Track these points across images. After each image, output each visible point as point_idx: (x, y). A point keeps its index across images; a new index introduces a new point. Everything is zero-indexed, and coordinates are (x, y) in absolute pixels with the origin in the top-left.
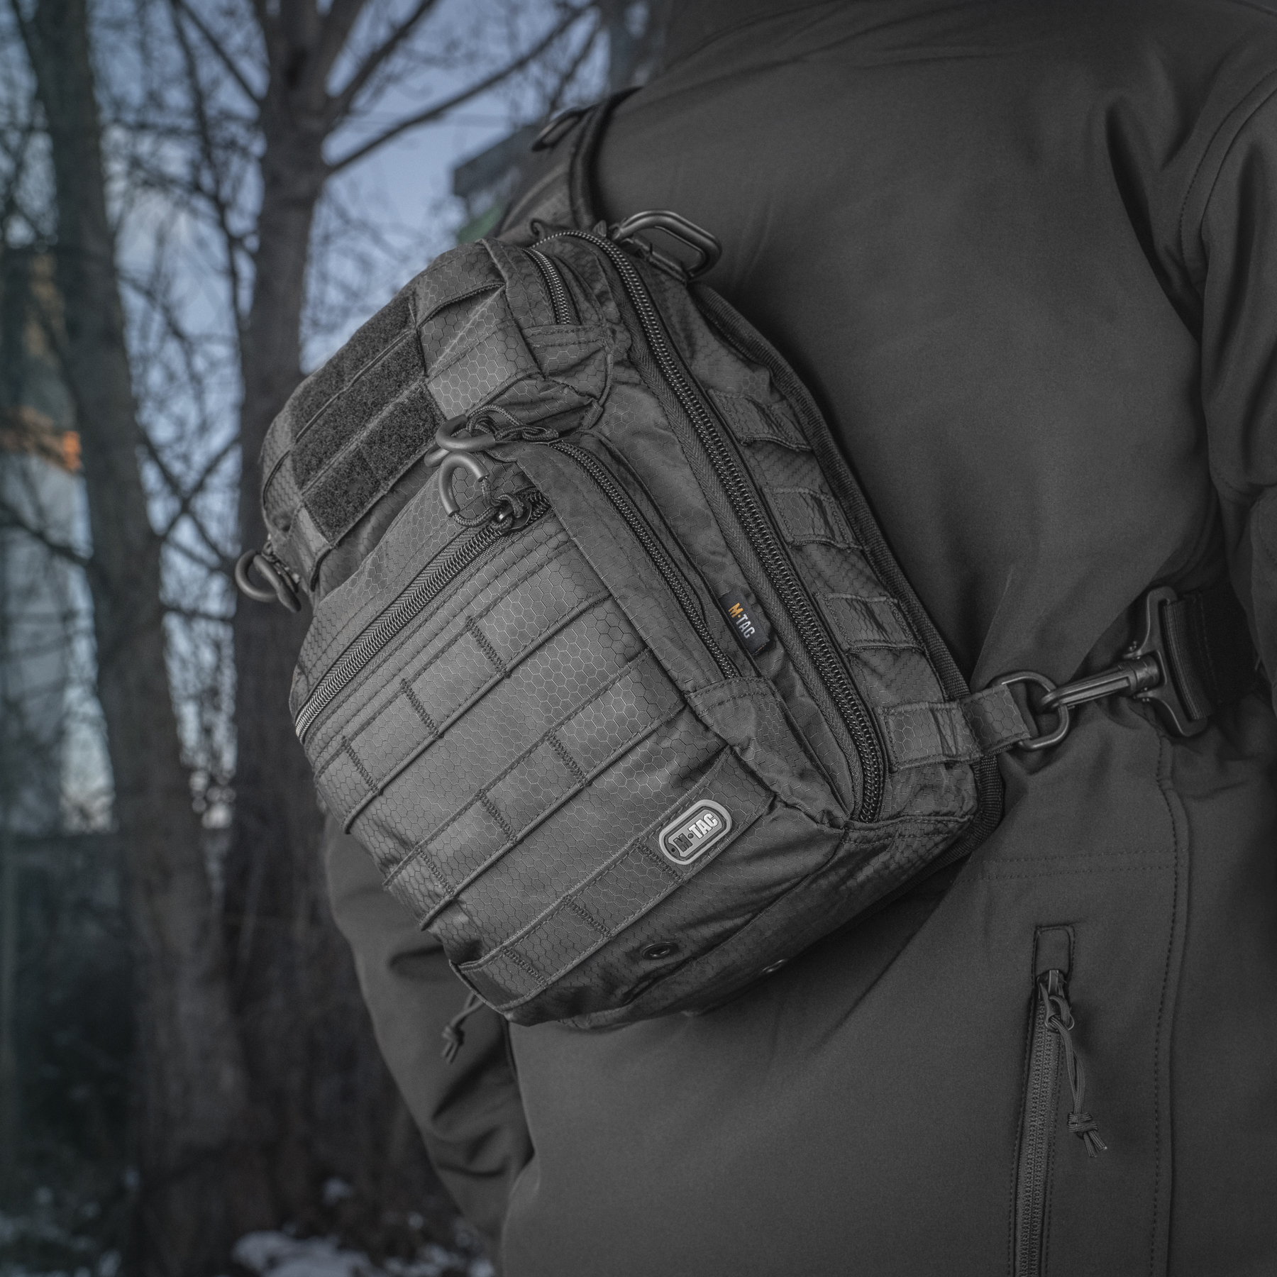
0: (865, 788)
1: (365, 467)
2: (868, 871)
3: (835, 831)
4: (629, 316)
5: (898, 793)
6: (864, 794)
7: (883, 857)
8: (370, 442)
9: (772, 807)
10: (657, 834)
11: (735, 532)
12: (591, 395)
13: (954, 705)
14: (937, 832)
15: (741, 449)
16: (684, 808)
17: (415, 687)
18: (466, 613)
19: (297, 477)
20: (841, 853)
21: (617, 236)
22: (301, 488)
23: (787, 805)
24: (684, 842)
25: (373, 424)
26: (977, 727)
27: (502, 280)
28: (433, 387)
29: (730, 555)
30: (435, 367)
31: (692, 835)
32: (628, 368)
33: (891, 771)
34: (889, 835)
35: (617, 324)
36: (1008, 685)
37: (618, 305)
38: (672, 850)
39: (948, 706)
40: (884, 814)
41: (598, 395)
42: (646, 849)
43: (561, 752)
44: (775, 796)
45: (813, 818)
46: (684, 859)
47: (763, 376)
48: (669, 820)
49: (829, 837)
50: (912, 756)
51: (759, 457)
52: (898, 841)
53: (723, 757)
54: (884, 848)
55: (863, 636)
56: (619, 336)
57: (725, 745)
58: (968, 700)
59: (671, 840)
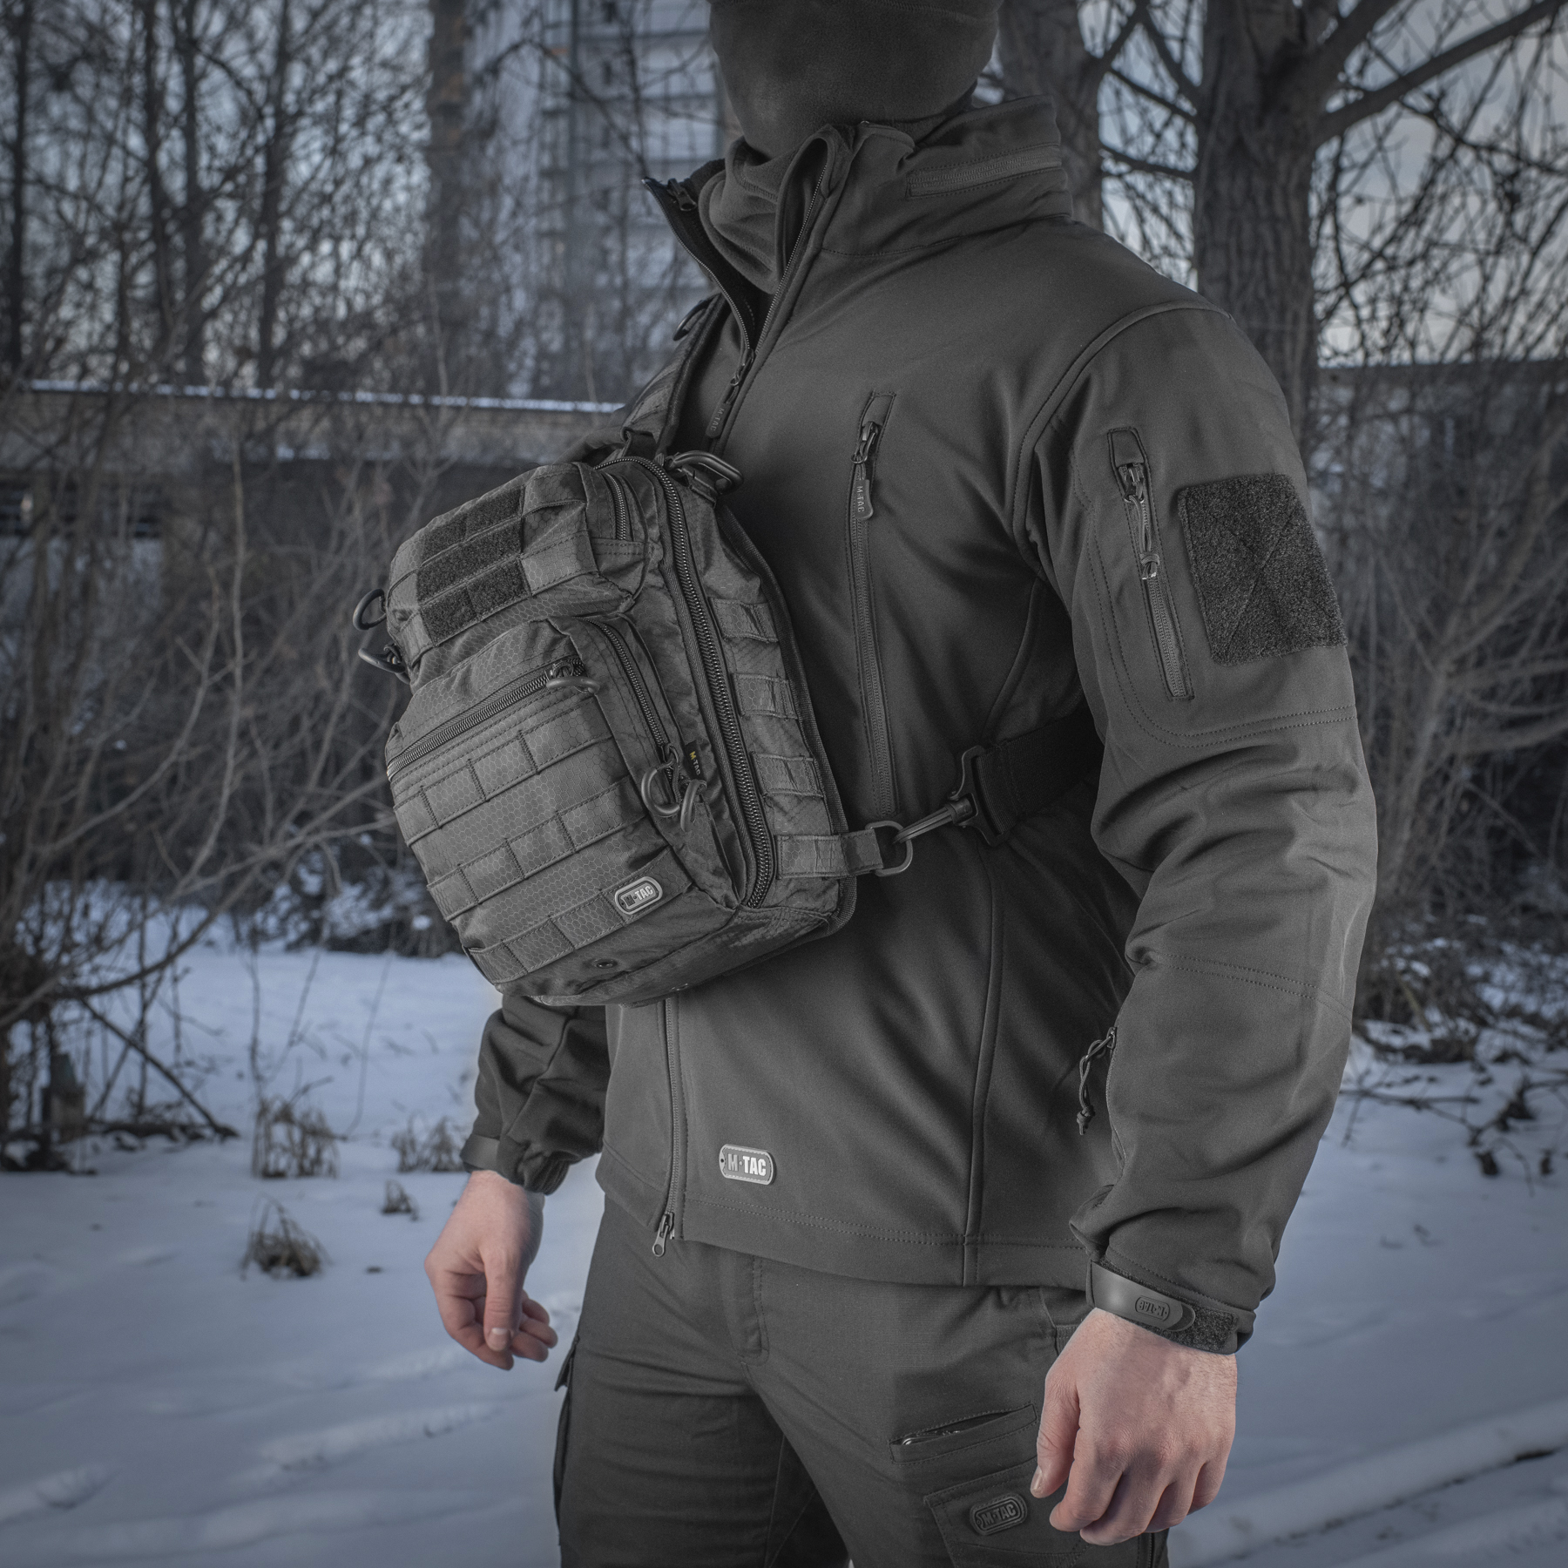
0: (755, 886)
1: (469, 602)
2: (748, 939)
3: (729, 910)
4: (667, 537)
5: (778, 893)
6: (754, 890)
7: (762, 931)
8: (475, 587)
9: (690, 889)
10: (614, 892)
11: (707, 701)
12: (629, 592)
13: (836, 837)
14: (802, 919)
15: (723, 643)
16: (634, 879)
17: (477, 766)
18: (518, 728)
19: (419, 593)
20: (732, 925)
21: (672, 465)
22: (419, 600)
23: (700, 889)
24: (630, 900)
25: (480, 574)
26: (849, 853)
27: (585, 500)
28: (524, 563)
29: (700, 716)
30: (529, 550)
31: (636, 897)
32: (657, 575)
33: (777, 878)
34: (766, 917)
35: (656, 543)
36: (876, 830)
37: (660, 527)
38: (622, 904)
39: (831, 838)
40: (765, 904)
41: (633, 592)
42: (604, 900)
43: (563, 829)
44: (694, 883)
45: (715, 900)
46: (629, 913)
47: (756, 583)
48: (623, 885)
49: (725, 913)
50: (793, 870)
51: (735, 650)
52: (773, 922)
53: (665, 852)
54: (763, 925)
55: (780, 786)
56: (656, 552)
57: (667, 845)
58: (846, 837)
59: (622, 897)
